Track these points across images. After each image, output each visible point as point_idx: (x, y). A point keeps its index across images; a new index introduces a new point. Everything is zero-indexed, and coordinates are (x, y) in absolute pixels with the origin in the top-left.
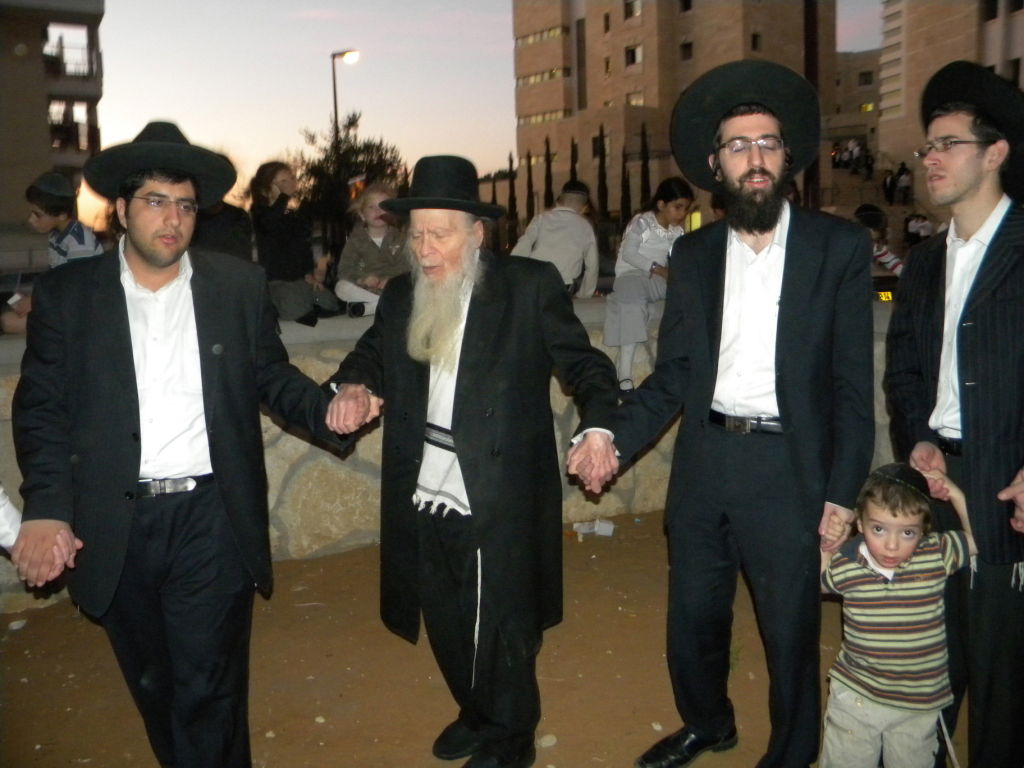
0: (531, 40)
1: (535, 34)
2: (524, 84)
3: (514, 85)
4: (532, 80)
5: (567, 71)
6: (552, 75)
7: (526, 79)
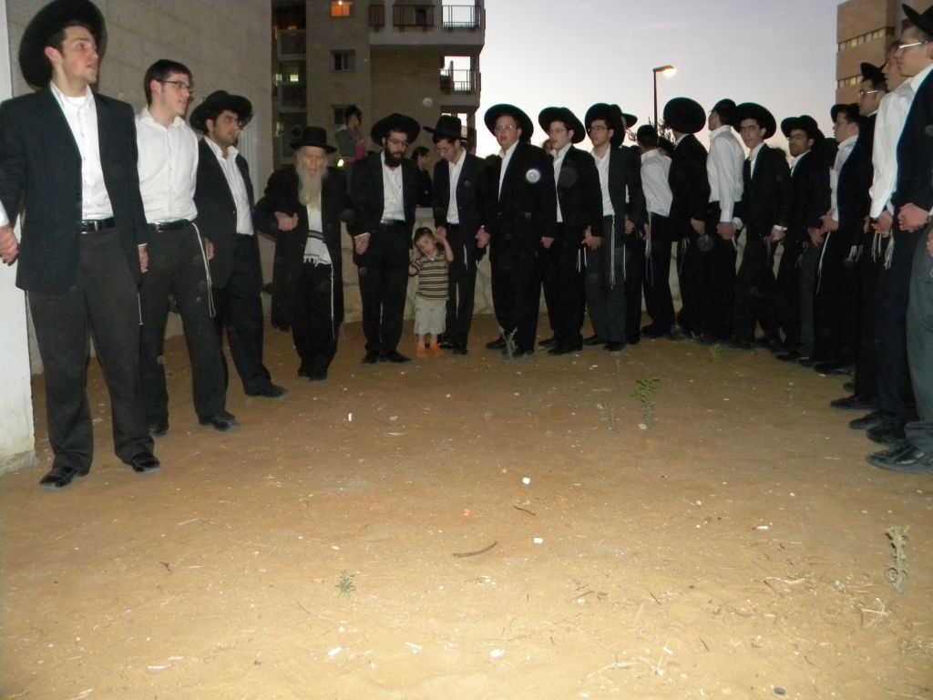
0: (854, 43)
1: (858, 37)
2: (845, 86)
4: (853, 81)
7: (847, 81)
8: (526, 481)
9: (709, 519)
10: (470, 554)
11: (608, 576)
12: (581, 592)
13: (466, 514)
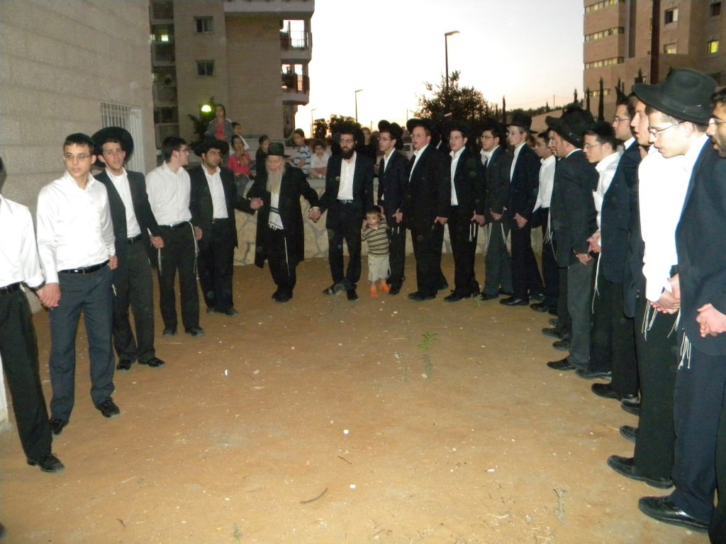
0: (596, 8)
1: (599, 3)
2: (590, 40)
3: (583, 41)
4: (596, 37)
5: (621, 30)
6: (610, 34)
7: (592, 36)
8: (346, 432)
9: (459, 464)
10: (311, 501)
11: (393, 516)
12: (377, 530)
13: (307, 464)
